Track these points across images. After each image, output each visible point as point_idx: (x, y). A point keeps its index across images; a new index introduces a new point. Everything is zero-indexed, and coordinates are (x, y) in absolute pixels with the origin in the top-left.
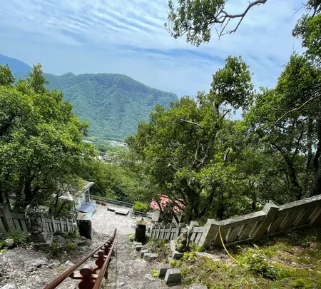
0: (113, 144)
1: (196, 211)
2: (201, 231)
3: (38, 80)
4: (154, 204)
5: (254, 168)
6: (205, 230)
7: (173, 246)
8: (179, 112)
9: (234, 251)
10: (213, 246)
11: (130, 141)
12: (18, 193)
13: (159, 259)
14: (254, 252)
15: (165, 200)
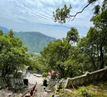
0: (36, 53)
1: (64, 75)
2: (65, 82)
3: (11, 34)
4: (49, 73)
5: (81, 61)
6: (67, 81)
7: (56, 87)
8: (57, 44)
9: (76, 88)
10: (70, 87)
11: (41, 53)
12: (3, 70)
13: (51, 92)
14: (83, 88)
15: (53, 72)
